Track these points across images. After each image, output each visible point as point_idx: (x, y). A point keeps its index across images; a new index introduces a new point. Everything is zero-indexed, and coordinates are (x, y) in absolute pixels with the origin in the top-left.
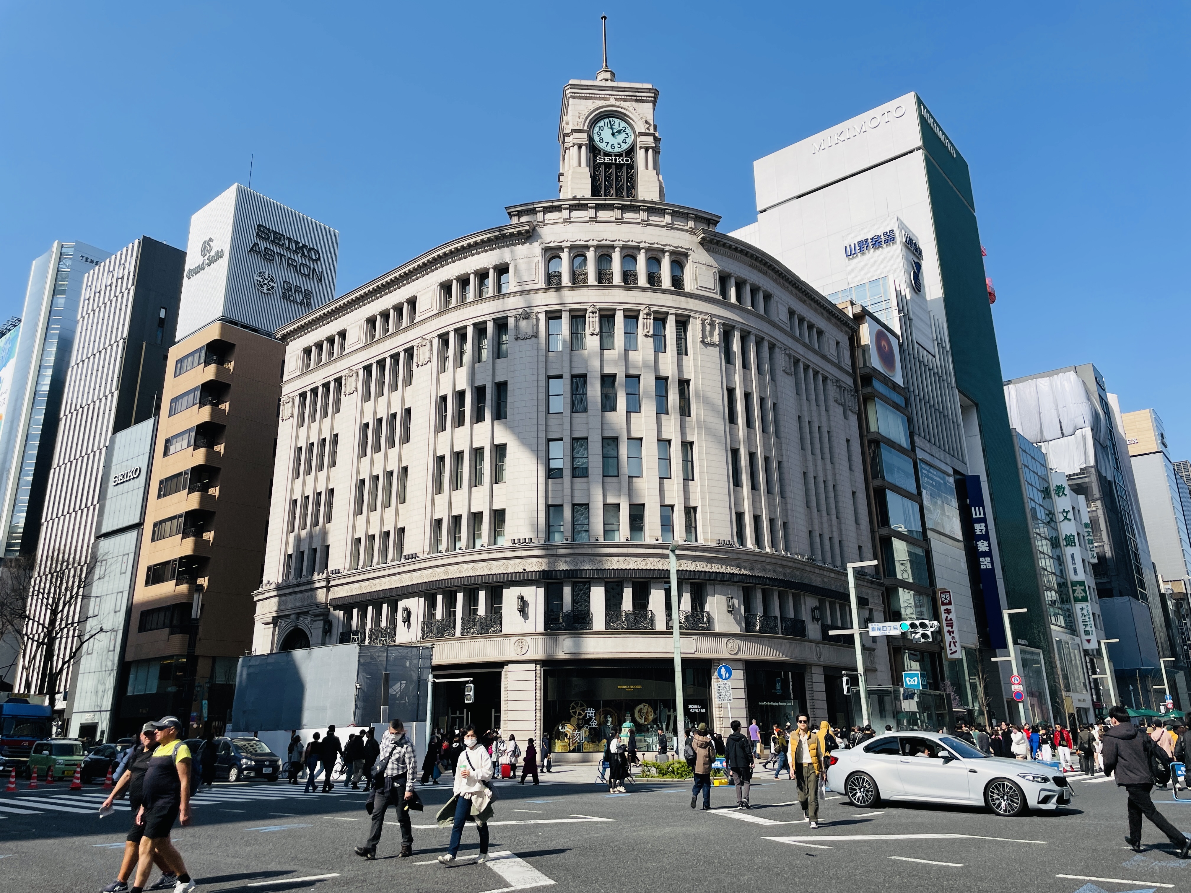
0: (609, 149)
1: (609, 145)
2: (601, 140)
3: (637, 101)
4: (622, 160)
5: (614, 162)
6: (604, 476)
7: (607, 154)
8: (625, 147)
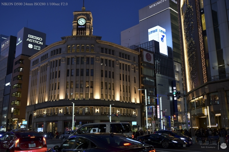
2: (79, 23)
4: (83, 27)
6: (76, 88)
7: (80, 26)
8: (84, 24)
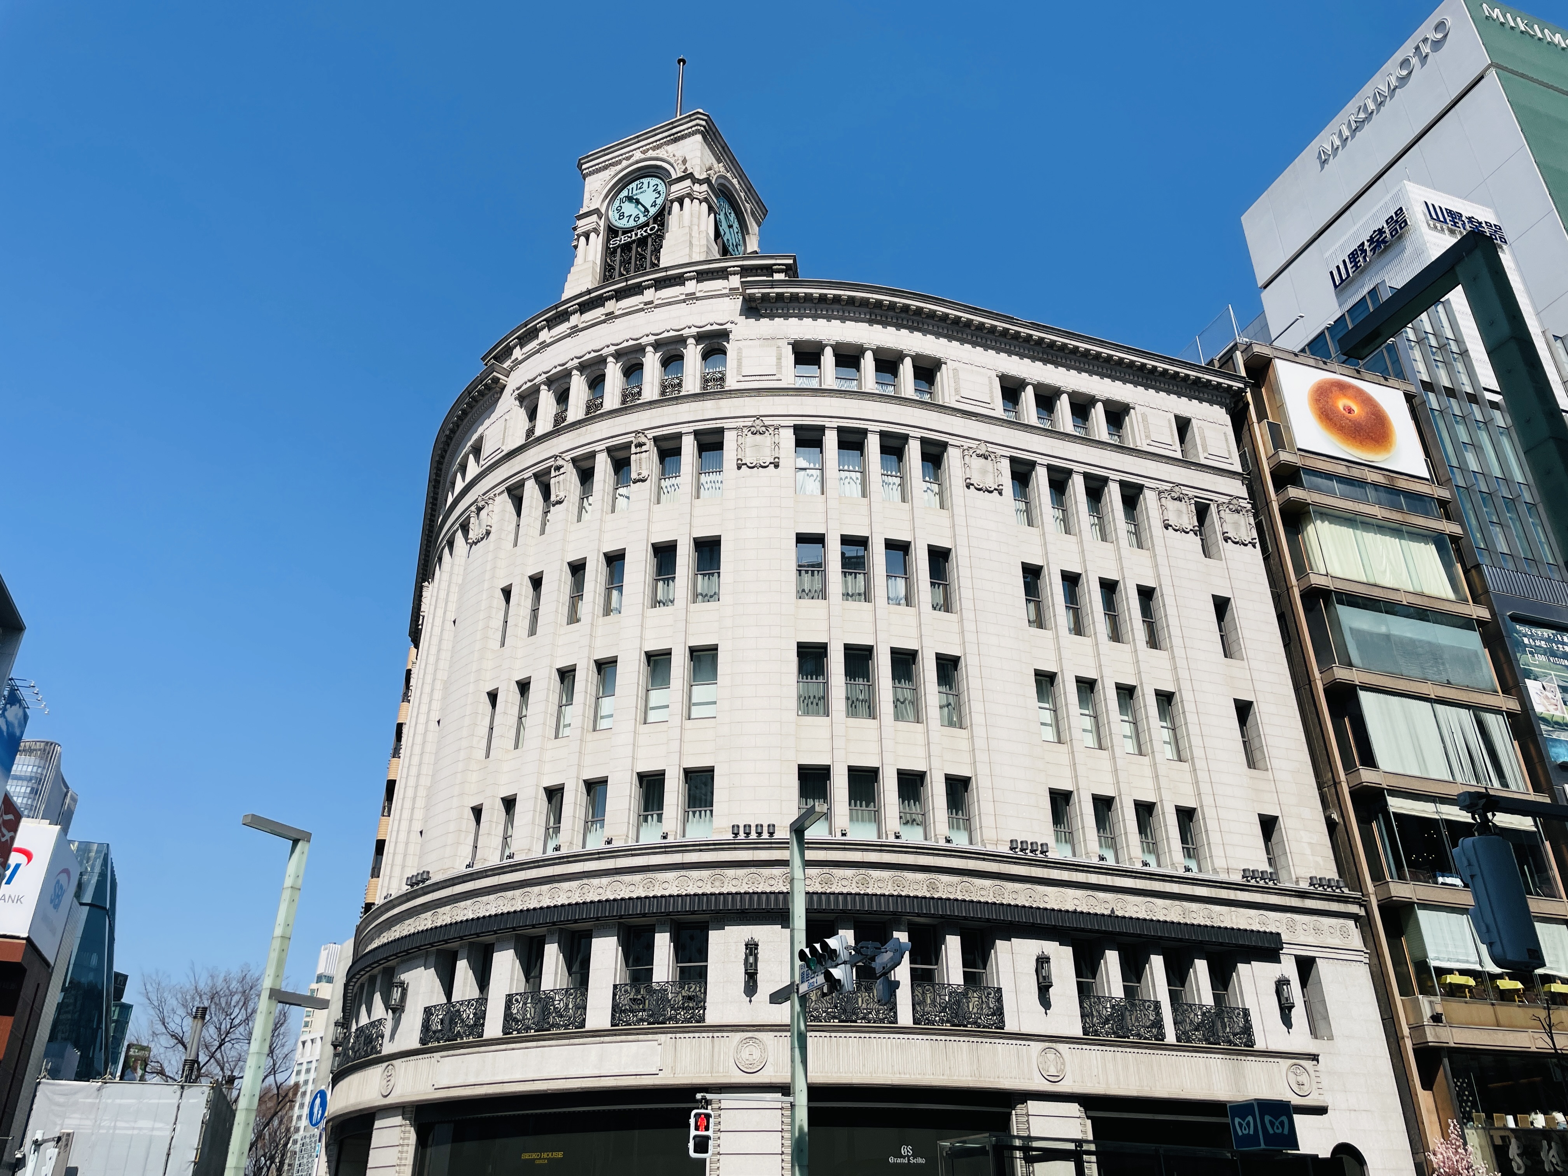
0: (632, 223)
1: (632, 218)
2: (622, 216)
3: (676, 140)
4: (646, 231)
5: (634, 238)
7: (626, 231)
8: (653, 211)
